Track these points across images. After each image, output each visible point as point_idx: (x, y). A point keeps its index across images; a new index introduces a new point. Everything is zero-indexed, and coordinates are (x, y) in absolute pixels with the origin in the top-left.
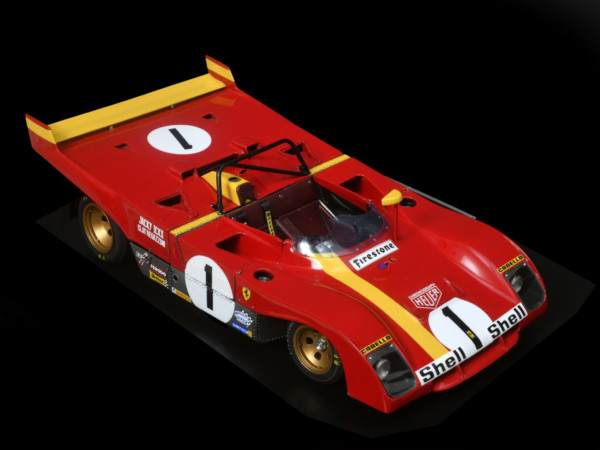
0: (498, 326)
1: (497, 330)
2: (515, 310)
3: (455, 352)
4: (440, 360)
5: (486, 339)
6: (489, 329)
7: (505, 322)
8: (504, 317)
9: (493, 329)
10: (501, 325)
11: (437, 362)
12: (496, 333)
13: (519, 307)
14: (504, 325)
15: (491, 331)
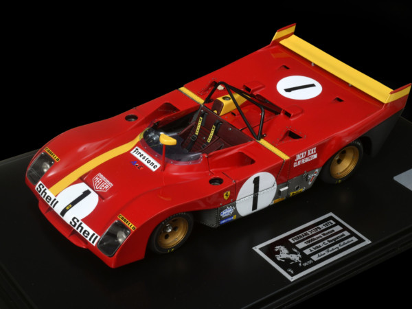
0: (78, 224)
1: (75, 224)
2: (94, 234)
3: (55, 199)
4: (49, 192)
5: (68, 218)
6: (74, 218)
7: (82, 228)
8: (86, 227)
9: (75, 220)
10: (80, 226)
11: (47, 191)
12: (73, 223)
13: (97, 237)
14: (80, 228)
15: (73, 219)
